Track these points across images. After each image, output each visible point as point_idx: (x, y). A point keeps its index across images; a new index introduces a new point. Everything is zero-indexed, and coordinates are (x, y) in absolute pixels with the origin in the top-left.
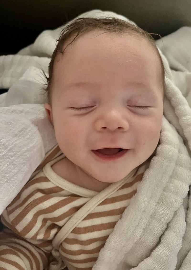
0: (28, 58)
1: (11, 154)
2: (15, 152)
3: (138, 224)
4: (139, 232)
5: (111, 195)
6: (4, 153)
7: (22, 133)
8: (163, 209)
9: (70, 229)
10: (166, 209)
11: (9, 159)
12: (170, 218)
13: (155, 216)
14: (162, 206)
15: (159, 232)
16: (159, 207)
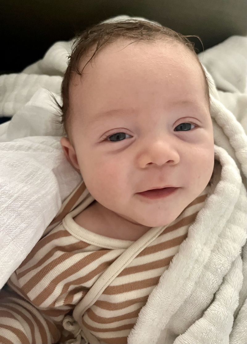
0: (36, 77)
1: (18, 204)
2: (22, 202)
6: (8, 203)
7: (30, 177)
8: (219, 258)
9: (101, 289)
10: (223, 258)
11: (15, 210)
12: (228, 270)
13: (210, 267)
14: (218, 254)
15: (214, 287)
16: (214, 256)
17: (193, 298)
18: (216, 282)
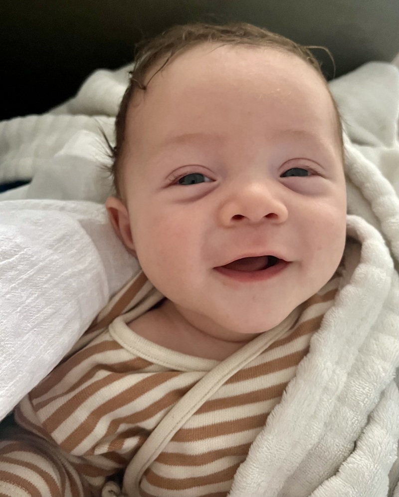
1: (43, 278)
2: (49, 275)
3: (315, 412)
4: (317, 429)
5: (251, 362)
6: (28, 274)
8: (361, 385)
9: (170, 433)
10: (367, 385)
11: (39, 286)
12: (375, 403)
13: (347, 399)
14: (359, 379)
15: (355, 430)
16: (352, 382)
17: (321, 448)
18: (358, 423)
